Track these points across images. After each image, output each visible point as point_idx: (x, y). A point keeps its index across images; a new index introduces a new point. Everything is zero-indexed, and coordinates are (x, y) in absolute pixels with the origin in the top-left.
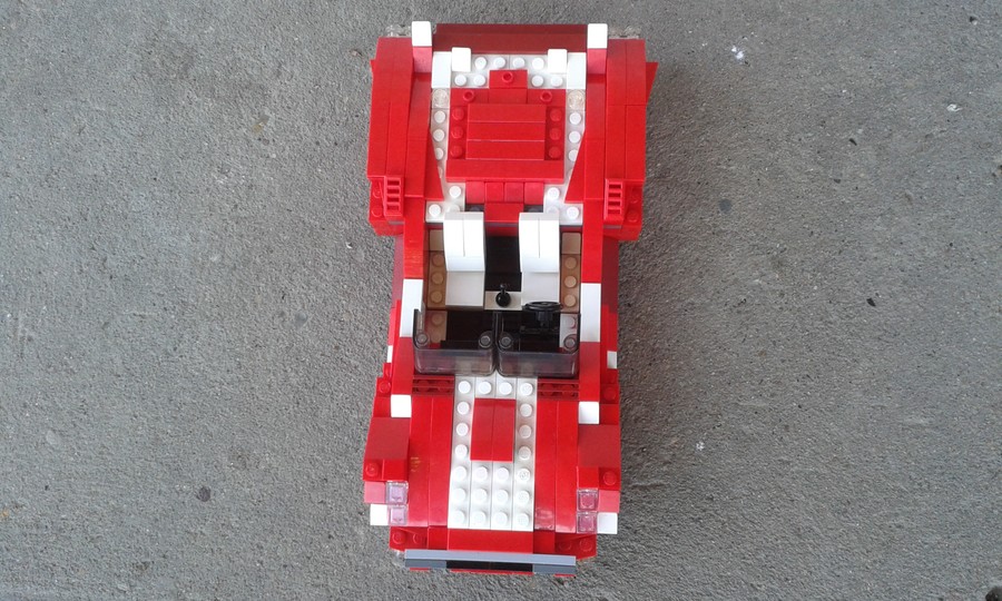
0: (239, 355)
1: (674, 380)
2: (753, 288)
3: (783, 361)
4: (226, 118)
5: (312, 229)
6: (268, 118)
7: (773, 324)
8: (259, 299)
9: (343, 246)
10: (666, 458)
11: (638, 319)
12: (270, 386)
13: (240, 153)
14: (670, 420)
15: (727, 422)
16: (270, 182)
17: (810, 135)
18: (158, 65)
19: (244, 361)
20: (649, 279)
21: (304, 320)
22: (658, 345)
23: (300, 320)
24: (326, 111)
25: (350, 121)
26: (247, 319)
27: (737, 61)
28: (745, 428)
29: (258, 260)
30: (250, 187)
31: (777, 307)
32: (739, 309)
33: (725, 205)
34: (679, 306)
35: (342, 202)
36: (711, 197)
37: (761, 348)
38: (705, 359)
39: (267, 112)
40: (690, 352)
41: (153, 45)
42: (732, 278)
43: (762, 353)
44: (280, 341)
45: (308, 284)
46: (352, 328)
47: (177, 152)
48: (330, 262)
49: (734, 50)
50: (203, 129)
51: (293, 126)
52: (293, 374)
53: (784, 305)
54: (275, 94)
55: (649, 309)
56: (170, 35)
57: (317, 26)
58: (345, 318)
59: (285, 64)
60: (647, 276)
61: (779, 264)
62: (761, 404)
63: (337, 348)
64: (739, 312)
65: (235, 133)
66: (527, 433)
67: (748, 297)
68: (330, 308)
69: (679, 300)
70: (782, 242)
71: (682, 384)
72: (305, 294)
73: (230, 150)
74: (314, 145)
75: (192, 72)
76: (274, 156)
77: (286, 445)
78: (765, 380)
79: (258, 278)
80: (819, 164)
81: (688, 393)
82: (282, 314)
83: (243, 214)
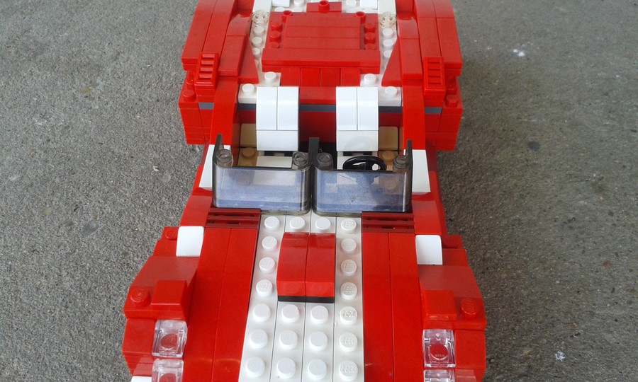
0: (13, 259)
1: (513, 289)
2: (581, 208)
3: (631, 271)
4: (59, 84)
5: (120, 157)
6: (98, 85)
7: (610, 238)
8: (48, 211)
9: (150, 169)
10: (522, 371)
11: (463, 232)
12: (38, 289)
13: (64, 105)
14: (517, 328)
15: (585, 330)
16: (87, 124)
17: (597, 101)
18: (13, 53)
19: (16, 265)
20: (468, 199)
21: (94, 230)
22: (488, 255)
23: (88, 229)
24: (154, 80)
25: (174, 86)
26: (30, 227)
27: (518, 58)
28: (608, 337)
29: (58, 180)
30: (67, 127)
31: (610, 224)
32: (570, 224)
33: (533, 146)
34: (505, 222)
35: (155, 139)
36: (519, 140)
37: (604, 259)
38: (545, 269)
39: (98, 80)
40: (526, 262)
41: (14, 42)
42: (555, 200)
43: (606, 263)
44: (62, 247)
45: (106, 199)
46: (146, 236)
47: (6, 104)
48: (133, 183)
49: (515, 51)
50: (36, 90)
51: (120, 89)
52: (67, 278)
53: (615, 222)
54: (109, 70)
55: (473, 223)
56: (29, 37)
57: (157, 33)
58: (140, 227)
59: (124, 53)
60: (465, 198)
61: (600, 189)
62: (618, 312)
63: (125, 254)
64: (571, 228)
65: (64, 93)
66: (351, 267)
67: (577, 215)
68: (124, 219)
69: (503, 216)
70: (597, 172)
71: (524, 293)
72: (101, 208)
73: (56, 103)
74: (136, 101)
75: (40, 57)
76: (97, 107)
77: (42, 351)
78: (616, 288)
79: (53, 194)
80: (613, 119)
81: (532, 301)
82: (71, 224)
83: (53, 146)
